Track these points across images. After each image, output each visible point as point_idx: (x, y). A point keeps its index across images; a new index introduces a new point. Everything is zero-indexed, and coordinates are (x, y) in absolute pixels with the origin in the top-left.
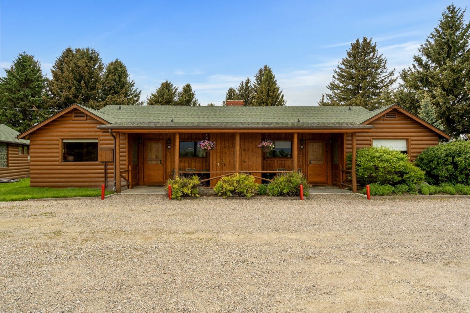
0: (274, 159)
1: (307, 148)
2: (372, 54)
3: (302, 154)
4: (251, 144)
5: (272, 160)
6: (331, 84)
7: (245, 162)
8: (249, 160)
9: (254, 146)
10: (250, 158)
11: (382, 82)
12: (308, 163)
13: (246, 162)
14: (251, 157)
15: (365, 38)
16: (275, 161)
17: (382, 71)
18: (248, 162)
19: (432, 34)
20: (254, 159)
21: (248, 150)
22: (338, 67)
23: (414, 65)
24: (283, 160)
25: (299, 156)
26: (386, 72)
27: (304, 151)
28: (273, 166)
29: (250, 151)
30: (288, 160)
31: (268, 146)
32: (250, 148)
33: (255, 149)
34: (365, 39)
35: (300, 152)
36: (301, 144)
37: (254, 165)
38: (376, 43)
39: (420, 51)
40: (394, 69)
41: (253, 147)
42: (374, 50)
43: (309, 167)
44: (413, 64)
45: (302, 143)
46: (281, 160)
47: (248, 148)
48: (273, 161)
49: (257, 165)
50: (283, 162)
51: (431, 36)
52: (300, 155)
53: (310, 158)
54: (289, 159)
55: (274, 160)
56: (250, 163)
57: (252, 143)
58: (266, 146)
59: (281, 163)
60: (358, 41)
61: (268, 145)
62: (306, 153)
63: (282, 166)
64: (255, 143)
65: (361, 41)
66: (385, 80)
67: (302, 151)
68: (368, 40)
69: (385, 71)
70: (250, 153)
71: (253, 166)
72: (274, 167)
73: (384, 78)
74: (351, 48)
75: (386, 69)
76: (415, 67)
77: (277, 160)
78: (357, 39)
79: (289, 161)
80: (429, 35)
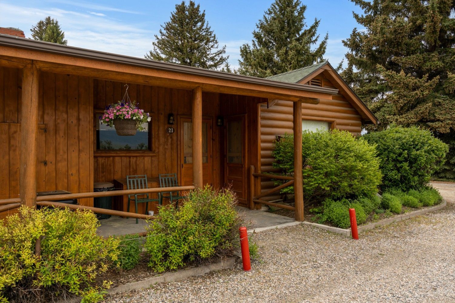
0: (115, 155)
1: (179, 131)
2: (199, 24)
3: (172, 144)
4: (65, 116)
5: (109, 157)
6: (151, 53)
7: (45, 163)
8: (59, 158)
9: (73, 120)
10: (61, 151)
11: (212, 59)
12: (183, 162)
13: (49, 163)
14: (65, 149)
15: (192, 2)
16: (117, 159)
17: (213, 46)
18: (57, 162)
19: (269, 10)
20: (74, 155)
21: (56, 131)
22: (161, 32)
23: (254, 41)
24: (134, 157)
25: (165, 148)
26: (217, 47)
27: (175, 138)
28: (112, 170)
29: (62, 134)
30: (144, 156)
31: (134, 118)
32: (62, 126)
33: (76, 128)
34: (192, 4)
35: (167, 139)
36: (169, 123)
37: (74, 171)
38: (204, 11)
39: (258, 27)
40: (225, 46)
41: (70, 122)
42: (202, 19)
43: (183, 170)
44: (252, 40)
45: (171, 122)
46: (130, 157)
47: (56, 126)
48: (111, 158)
49: (81, 171)
50: (133, 160)
51: (268, 12)
52: (167, 145)
53: (185, 152)
54: (146, 155)
55: (114, 157)
56: (62, 166)
57: (67, 113)
58: (128, 117)
59: (130, 161)
60: (183, 3)
61: (133, 115)
62: (179, 143)
63: (131, 170)
64: (76, 114)
65: (187, 4)
66: (215, 58)
67: (171, 138)
68: (196, 6)
69: (216, 45)
70: (61, 140)
71: (70, 173)
72: (114, 171)
73: (214, 55)
74: (175, 11)
75: (218, 44)
76: (254, 45)
77: (121, 157)
78: (183, 2)
79: (146, 159)
80: (266, 10)
